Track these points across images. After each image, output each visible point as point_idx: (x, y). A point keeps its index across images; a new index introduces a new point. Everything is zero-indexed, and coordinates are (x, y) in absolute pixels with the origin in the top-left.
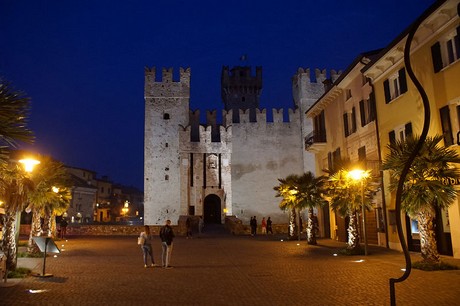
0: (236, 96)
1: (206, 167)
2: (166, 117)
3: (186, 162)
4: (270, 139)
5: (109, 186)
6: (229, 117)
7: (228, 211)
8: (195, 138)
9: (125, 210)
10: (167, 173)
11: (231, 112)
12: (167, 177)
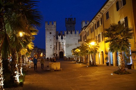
0: (69, 26)
1: (60, 45)
2: (51, 33)
3: (55, 44)
4: (76, 38)
5: (37, 49)
6: (66, 33)
7: (65, 55)
8: (57, 38)
9: (42, 55)
10: (51, 46)
11: (66, 32)
12: (51, 48)
